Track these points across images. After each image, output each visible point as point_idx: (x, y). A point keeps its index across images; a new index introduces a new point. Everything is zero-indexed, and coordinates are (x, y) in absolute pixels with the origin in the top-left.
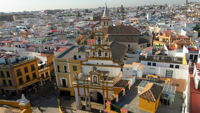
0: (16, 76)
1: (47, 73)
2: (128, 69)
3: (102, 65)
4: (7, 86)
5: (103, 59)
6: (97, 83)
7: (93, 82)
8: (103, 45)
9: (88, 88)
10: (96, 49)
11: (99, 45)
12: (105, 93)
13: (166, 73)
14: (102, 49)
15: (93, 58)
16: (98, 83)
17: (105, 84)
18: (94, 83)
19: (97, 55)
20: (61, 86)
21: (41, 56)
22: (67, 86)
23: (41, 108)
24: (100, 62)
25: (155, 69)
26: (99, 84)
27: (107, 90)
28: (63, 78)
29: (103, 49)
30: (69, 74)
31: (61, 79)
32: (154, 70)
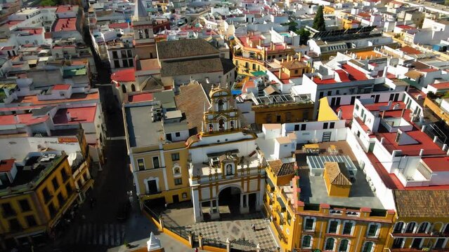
0: (43, 201)
1: (85, 175)
2: (286, 146)
3: (227, 142)
4: (23, 229)
5: (227, 132)
6: (232, 174)
7: (226, 174)
8: (227, 111)
9: (217, 185)
10: (215, 119)
11: (221, 112)
12: (245, 185)
13: (324, 136)
14: (225, 118)
15: (211, 133)
16: (234, 173)
17: (246, 173)
18: (228, 175)
19: (217, 127)
20: (147, 194)
21: (61, 142)
22: (158, 190)
23: (132, 244)
24: (222, 138)
25: (308, 134)
26: (236, 174)
27: (248, 179)
28: (151, 179)
29: (228, 117)
30: (164, 169)
31: (146, 182)
32: (308, 136)
